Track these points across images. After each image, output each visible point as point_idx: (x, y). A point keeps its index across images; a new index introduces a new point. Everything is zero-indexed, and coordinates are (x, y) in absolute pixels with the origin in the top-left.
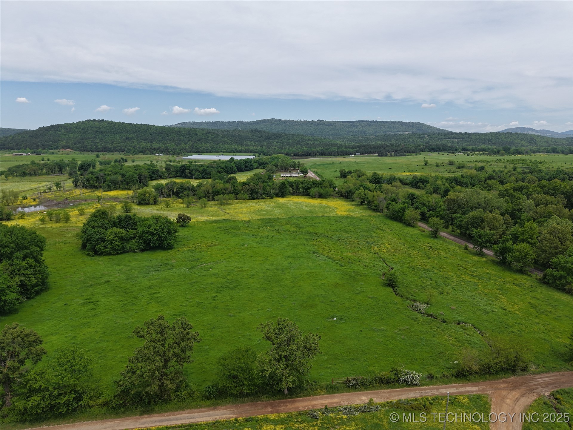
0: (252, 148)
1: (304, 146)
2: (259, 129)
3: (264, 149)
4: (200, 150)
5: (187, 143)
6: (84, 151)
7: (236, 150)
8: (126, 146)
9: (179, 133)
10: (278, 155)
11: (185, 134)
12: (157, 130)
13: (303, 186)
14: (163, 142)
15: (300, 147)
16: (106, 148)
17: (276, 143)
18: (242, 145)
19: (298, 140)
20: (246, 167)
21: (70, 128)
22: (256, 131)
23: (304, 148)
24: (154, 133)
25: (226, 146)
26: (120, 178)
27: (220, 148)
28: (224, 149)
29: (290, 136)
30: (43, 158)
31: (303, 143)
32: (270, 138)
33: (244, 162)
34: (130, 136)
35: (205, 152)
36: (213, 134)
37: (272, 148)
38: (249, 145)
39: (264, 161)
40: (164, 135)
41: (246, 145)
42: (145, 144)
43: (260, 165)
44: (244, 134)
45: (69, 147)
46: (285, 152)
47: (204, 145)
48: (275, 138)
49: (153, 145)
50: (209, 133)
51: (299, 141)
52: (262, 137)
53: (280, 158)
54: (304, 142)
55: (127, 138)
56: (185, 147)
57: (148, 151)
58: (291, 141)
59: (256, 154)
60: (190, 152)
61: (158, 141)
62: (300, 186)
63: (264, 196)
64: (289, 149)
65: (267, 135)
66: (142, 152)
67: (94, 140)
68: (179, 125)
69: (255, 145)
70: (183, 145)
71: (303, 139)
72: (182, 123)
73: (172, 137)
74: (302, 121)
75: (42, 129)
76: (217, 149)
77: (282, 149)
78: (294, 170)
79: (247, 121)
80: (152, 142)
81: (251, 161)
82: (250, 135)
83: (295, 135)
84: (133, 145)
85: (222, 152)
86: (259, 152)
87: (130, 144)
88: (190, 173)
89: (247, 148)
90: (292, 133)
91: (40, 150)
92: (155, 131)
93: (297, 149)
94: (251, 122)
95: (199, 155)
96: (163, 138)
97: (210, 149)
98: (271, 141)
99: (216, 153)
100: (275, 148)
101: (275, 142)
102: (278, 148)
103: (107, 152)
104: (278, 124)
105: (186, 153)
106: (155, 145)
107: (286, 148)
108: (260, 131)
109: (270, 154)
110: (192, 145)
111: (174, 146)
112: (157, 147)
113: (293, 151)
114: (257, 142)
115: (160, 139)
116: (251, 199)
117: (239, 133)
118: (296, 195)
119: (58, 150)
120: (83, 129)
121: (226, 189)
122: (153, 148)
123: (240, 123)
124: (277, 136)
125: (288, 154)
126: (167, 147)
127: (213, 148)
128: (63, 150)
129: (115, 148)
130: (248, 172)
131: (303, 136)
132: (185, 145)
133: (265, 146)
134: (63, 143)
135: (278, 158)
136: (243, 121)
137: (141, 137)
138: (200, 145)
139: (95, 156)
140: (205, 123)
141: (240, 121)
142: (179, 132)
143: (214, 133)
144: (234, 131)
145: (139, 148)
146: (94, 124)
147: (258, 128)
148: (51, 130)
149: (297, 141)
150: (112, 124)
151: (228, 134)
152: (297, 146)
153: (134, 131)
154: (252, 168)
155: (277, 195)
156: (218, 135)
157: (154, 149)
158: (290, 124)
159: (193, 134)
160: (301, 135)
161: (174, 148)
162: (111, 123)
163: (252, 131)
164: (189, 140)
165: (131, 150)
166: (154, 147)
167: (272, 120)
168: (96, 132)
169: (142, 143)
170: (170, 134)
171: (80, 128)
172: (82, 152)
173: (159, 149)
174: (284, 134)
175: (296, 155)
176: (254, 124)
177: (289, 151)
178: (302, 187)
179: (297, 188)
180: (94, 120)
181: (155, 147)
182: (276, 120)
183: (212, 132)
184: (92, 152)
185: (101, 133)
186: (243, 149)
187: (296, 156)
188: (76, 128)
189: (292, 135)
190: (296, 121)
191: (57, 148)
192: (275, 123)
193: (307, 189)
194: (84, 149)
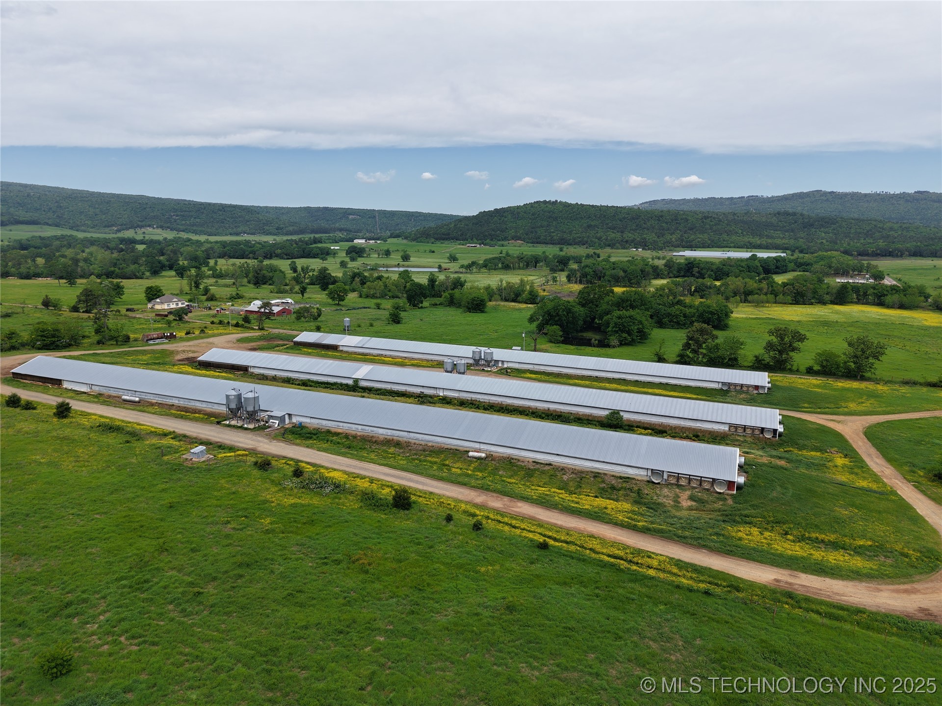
0: (778, 241)
1: (880, 239)
2: (791, 211)
3: (801, 243)
4: (693, 243)
5: (674, 233)
6: (537, 243)
7: (751, 244)
8: (588, 237)
9: (661, 219)
10: (829, 252)
11: (670, 221)
12: (629, 214)
13: (875, 291)
14: (638, 231)
15: (872, 241)
16: (563, 239)
17: (823, 234)
18: (761, 236)
19: (868, 228)
20: (777, 267)
21: (518, 213)
22: (787, 214)
23: (880, 244)
24: (624, 218)
25: (734, 238)
26: (622, 274)
27: (724, 241)
28: (732, 242)
29: (853, 221)
30: (502, 251)
31: (877, 234)
32: (812, 225)
33: (775, 261)
34: (592, 223)
35: (700, 247)
36: (713, 220)
37: (816, 243)
38: (772, 237)
39: (805, 260)
40: (640, 222)
41: (768, 237)
42: (614, 235)
43: (798, 267)
44: (764, 219)
45: (519, 238)
46: (842, 249)
47: (699, 236)
48: (822, 225)
49: (624, 236)
50: (706, 218)
51: (871, 230)
52: (796, 224)
53: (833, 257)
54: (880, 232)
55: (589, 226)
56: (671, 239)
57: (618, 245)
58: (853, 231)
59: (787, 251)
60: (678, 247)
61: (631, 230)
62: (871, 291)
63: (813, 301)
64: (849, 244)
65: (806, 220)
66: (609, 246)
67: (548, 228)
68: (646, 205)
69: (783, 237)
70: (668, 237)
71: (880, 228)
72: (651, 201)
73: (651, 225)
74: (879, 194)
75: (483, 214)
76: (720, 243)
77: (836, 243)
78: (858, 274)
79: (765, 195)
80: (622, 232)
81: (785, 260)
82: (774, 220)
83: (863, 220)
84: (599, 235)
85: (727, 247)
86: (793, 248)
87: (593, 234)
88: (699, 272)
89: (770, 241)
90: (856, 216)
91: (488, 241)
92: (626, 216)
93: (864, 245)
94: (773, 197)
95: (692, 250)
96: (637, 226)
97: (709, 242)
98: (814, 230)
99: (718, 249)
100: (822, 242)
101: (821, 232)
102: (827, 241)
103: (564, 244)
104: (827, 200)
105: (672, 248)
106: (628, 236)
107: (843, 242)
108: (794, 214)
109: (812, 251)
110: (682, 236)
111: (655, 237)
112: (631, 239)
113: (856, 248)
114: (787, 231)
115: (634, 227)
116: (794, 304)
117: (754, 218)
118: (863, 304)
119: (507, 242)
120: (533, 215)
121: (760, 289)
122: (624, 240)
123: (752, 199)
124: (825, 222)
125: (846, 252)
126: (645, 239)
127: (713, 241)
128: (513, 241)
129: (574, 239)
130: (780, 275)
131: (880, 221)
132: (671, 237)
133: (802, 238)
134: (512, 232)
135: (830, 257)
136: (757, 196)
137: (607, 224)
138: (693, 237)
139: (558, 249)
140: (689, 201)
141: (752, 196)
142: (662, 216)
143: (714, 218)
144: (746, 214)
145: (606, 240)
146: (547, 207)
147: (788, 207)
148: (495, 216)
149: (865, 231)
150: (569, 206)
151: (735, 219)
152: (865, 239)
153: (598, 216)
154: (786, 269)
155: (833, 303)
156: (720, 221)
157: (627, 242)
158: (852, 199)
159: (682, 219)
160: (876, 220)
161: (654, 241)
162: (566, 205)
163: (779, 213)
164: (677, 229)
165: (595, 243)
166: (626, 238)
167: (816, 193)
168: (549, 218)
169: (609, 233)
170: (649, 220)
171: (530, 213)
172: (535, 245)
173: (633, 241)
174: (841, 218)
175: (863, 254)
176: (778, 200)
177: (848, 247)
178: (874, 293)
179: (865, 294)
180: (545, 202)
181: (628, 239)
182: (825, 194)
183: (711, 217)
184: (546, 245)
185: (556, 219)
186: (764, 242)
187: (862, 256)
188: (525, 213)
189: (857, 220)
190: (866, 195)
191: (505, 239)
192: (822, 198)
193: (881, 296)
194: (537, 241)
